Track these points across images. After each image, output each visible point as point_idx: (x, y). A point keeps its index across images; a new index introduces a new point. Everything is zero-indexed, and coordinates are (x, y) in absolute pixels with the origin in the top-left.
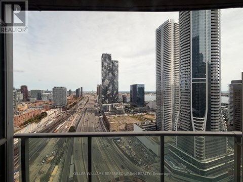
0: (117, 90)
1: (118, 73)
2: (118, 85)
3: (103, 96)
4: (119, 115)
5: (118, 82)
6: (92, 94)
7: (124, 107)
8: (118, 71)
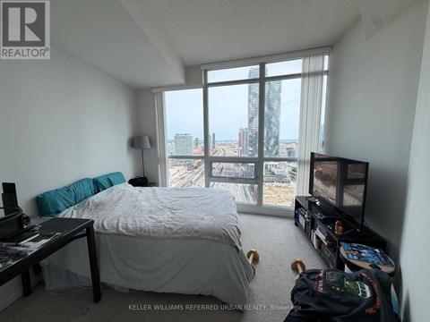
0: (277, 138)
1: (279, 104)
2: (278, 128)
3: (251, 149)
4: (279, 184)
5: (278, 122)
6: (230, 145)
7: (290, 170)
8: (279, 99)
